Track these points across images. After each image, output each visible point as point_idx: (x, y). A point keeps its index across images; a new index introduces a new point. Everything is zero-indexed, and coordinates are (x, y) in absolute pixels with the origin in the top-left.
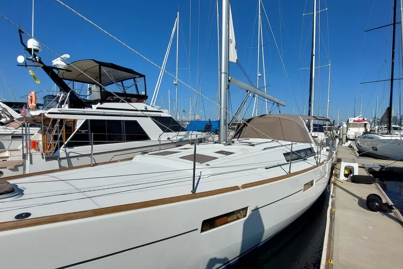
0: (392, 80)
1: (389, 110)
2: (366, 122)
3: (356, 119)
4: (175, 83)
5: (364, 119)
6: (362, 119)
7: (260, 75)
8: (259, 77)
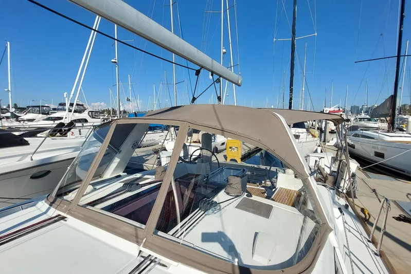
0: (399, 56)
1: (393, 98)
2: (341, 113)
3: (332, 109)
4: (113, 60)
5: (339, 110)
6: (338, 109)
7: (224, 50)
8: (224, 53)
